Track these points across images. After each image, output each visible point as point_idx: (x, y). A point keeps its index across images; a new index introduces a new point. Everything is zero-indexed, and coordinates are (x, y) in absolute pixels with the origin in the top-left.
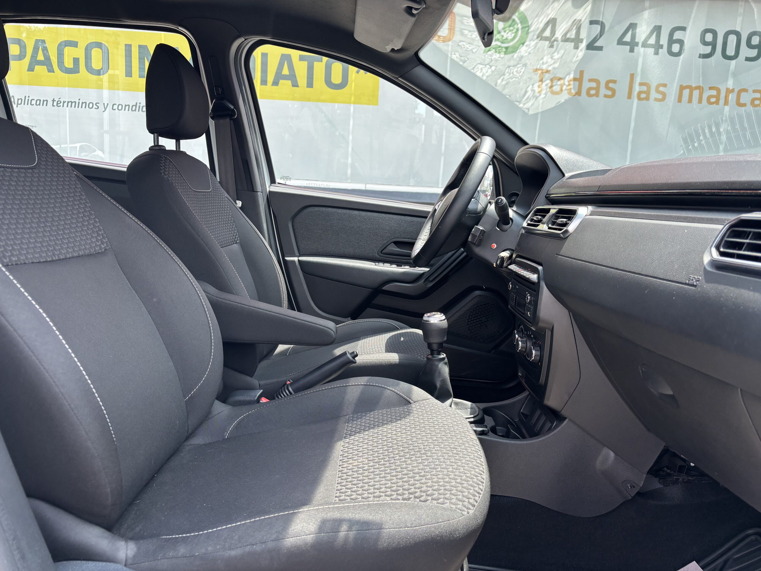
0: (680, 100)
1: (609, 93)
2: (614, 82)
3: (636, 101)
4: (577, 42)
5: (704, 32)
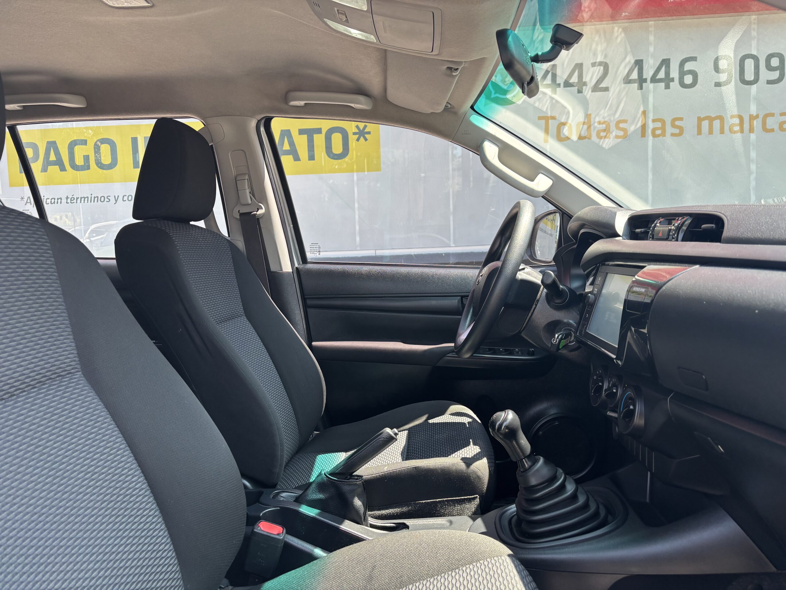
0: (699, 132)
1: (621, 133)
2: (625, 121)
4: (581, 85)
5: (717, 59)
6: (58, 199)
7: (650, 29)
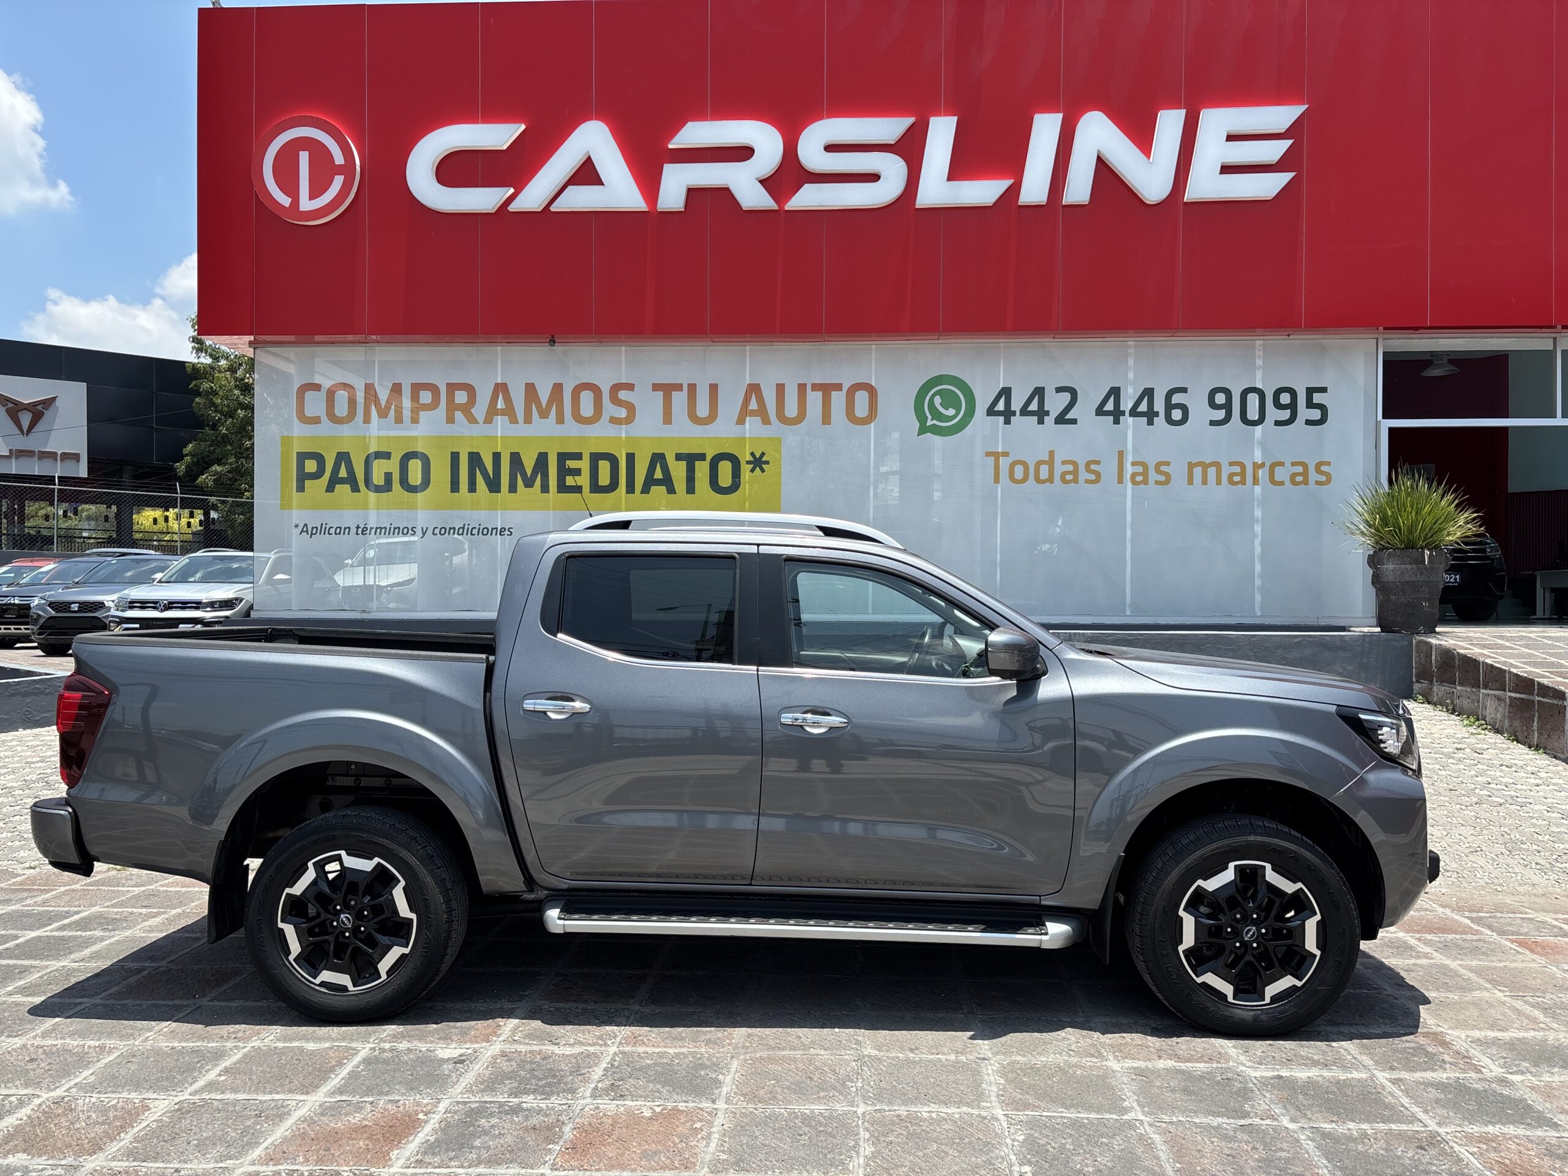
0: (1190, 481)
1: (1093, 477)
2: (1098, 463)
3: (1130, 485)
4: (1041, 414)
5: (1213, 393)
6: (345, 528)
7: (1130, 351)
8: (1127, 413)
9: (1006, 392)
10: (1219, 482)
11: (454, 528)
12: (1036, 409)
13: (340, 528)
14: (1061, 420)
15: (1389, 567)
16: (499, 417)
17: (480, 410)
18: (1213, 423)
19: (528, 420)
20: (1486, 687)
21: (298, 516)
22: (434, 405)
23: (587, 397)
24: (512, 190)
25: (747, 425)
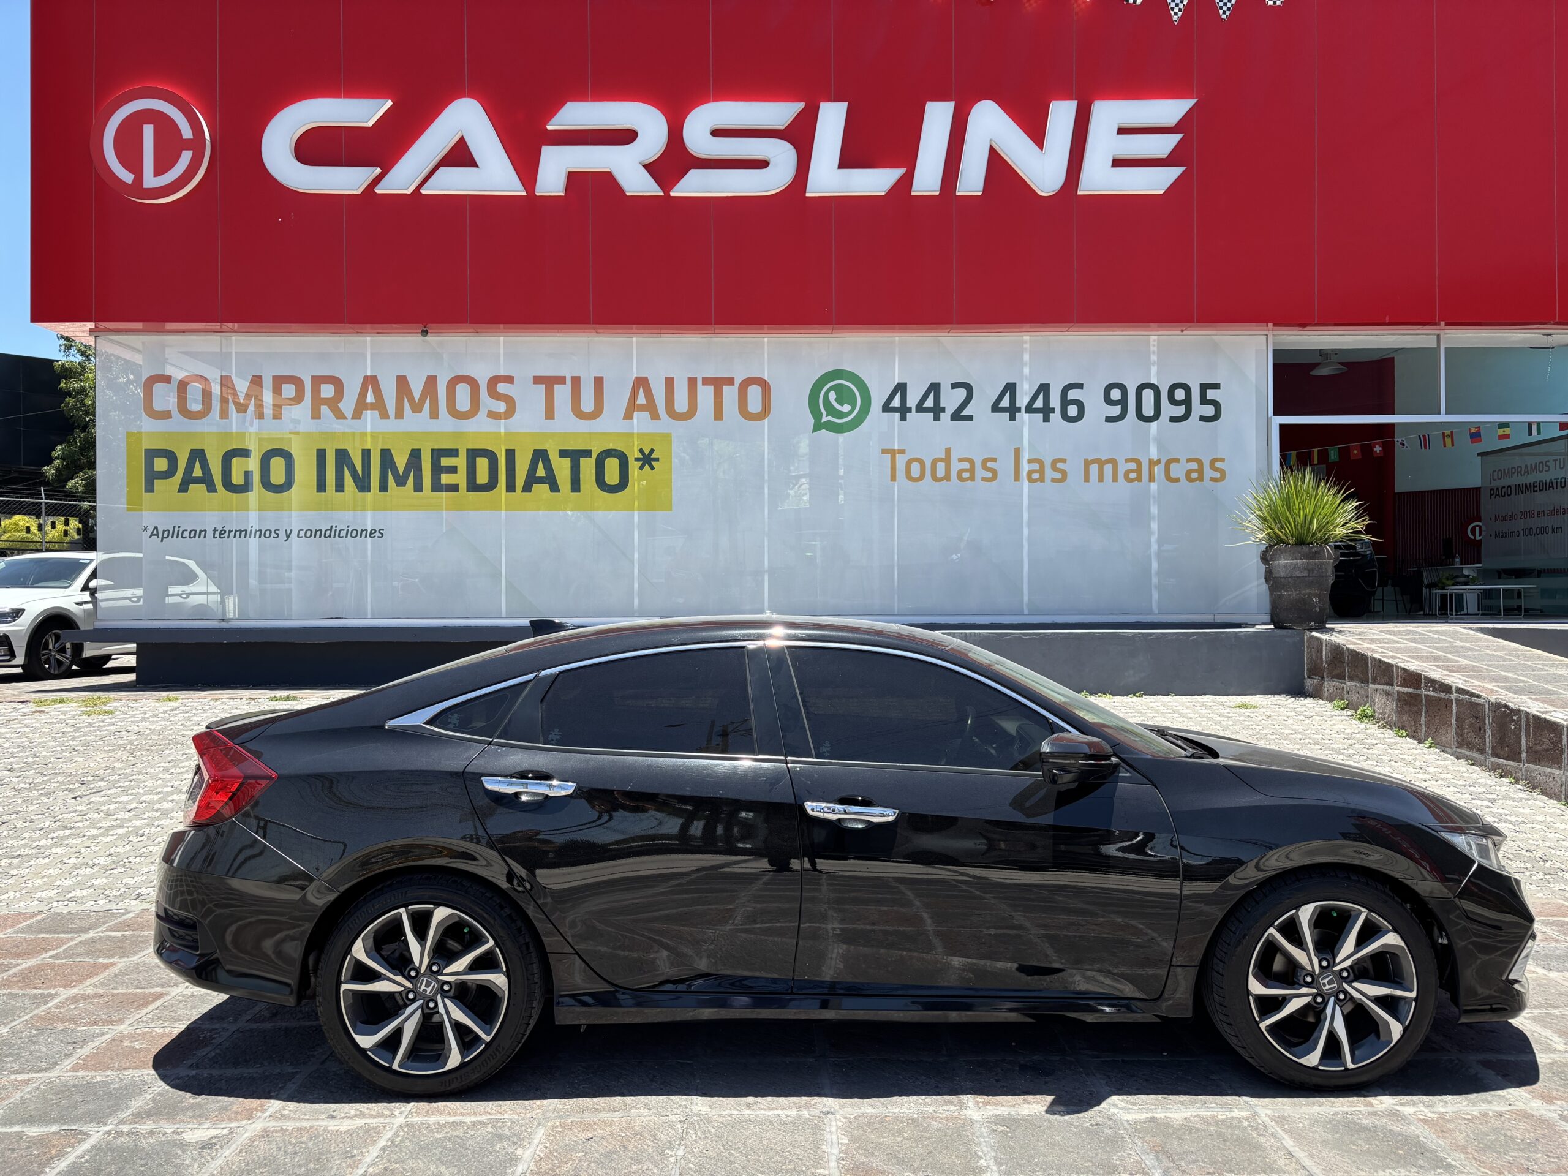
0: (1087, 479)
1: (989, 475)
2: (994, 460)
3: (1026, 483)
4: (937, 411)
5: (1109, 388)
6: (201, 531)
7: (1025, 346)
8: (1023, 410)
9: (901, 388)
10: (1115, 479)
11: (321, 531)
12: (932, 405)
13: (196, 531)
14: (957, 416)
15: (1282, 563)
16: (369, 412)
17: (348, 405)
18: (1109, 419)
19: (400, 414)
20: (1374, 682)
21: (150, 519)
22: (298, 399)
23: (463, 393)
24: (378, 170)
25: (635, 420)
